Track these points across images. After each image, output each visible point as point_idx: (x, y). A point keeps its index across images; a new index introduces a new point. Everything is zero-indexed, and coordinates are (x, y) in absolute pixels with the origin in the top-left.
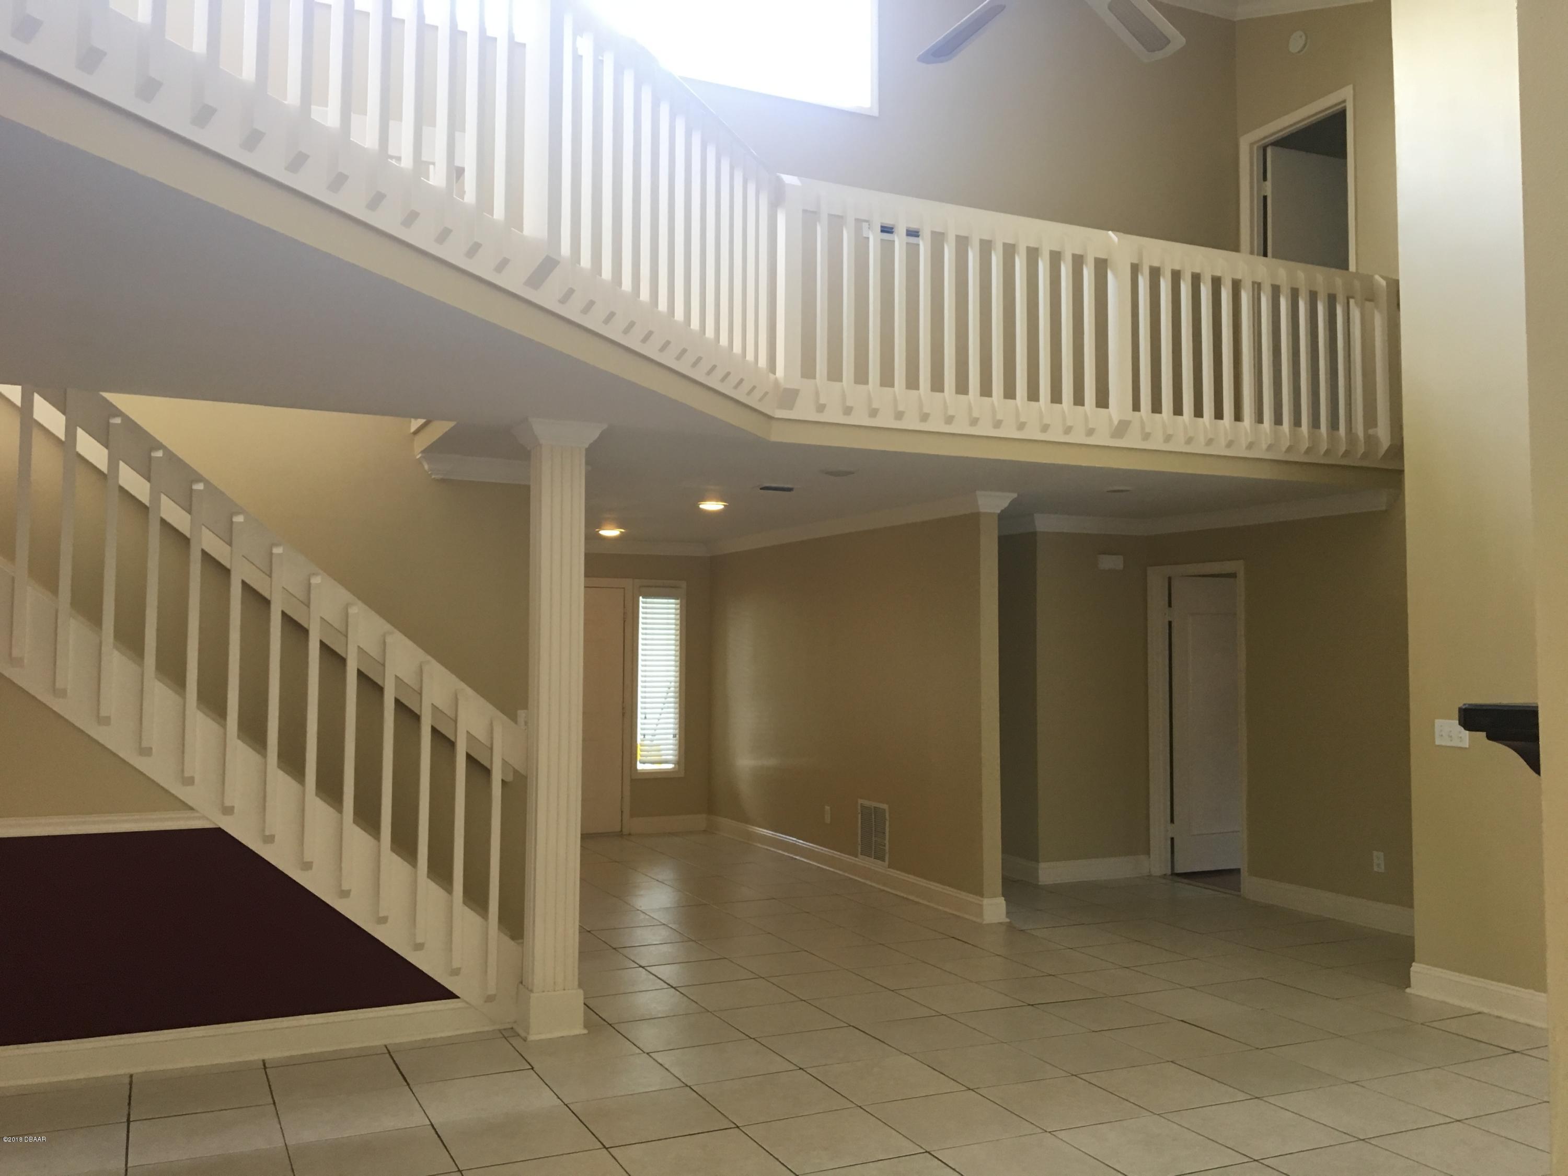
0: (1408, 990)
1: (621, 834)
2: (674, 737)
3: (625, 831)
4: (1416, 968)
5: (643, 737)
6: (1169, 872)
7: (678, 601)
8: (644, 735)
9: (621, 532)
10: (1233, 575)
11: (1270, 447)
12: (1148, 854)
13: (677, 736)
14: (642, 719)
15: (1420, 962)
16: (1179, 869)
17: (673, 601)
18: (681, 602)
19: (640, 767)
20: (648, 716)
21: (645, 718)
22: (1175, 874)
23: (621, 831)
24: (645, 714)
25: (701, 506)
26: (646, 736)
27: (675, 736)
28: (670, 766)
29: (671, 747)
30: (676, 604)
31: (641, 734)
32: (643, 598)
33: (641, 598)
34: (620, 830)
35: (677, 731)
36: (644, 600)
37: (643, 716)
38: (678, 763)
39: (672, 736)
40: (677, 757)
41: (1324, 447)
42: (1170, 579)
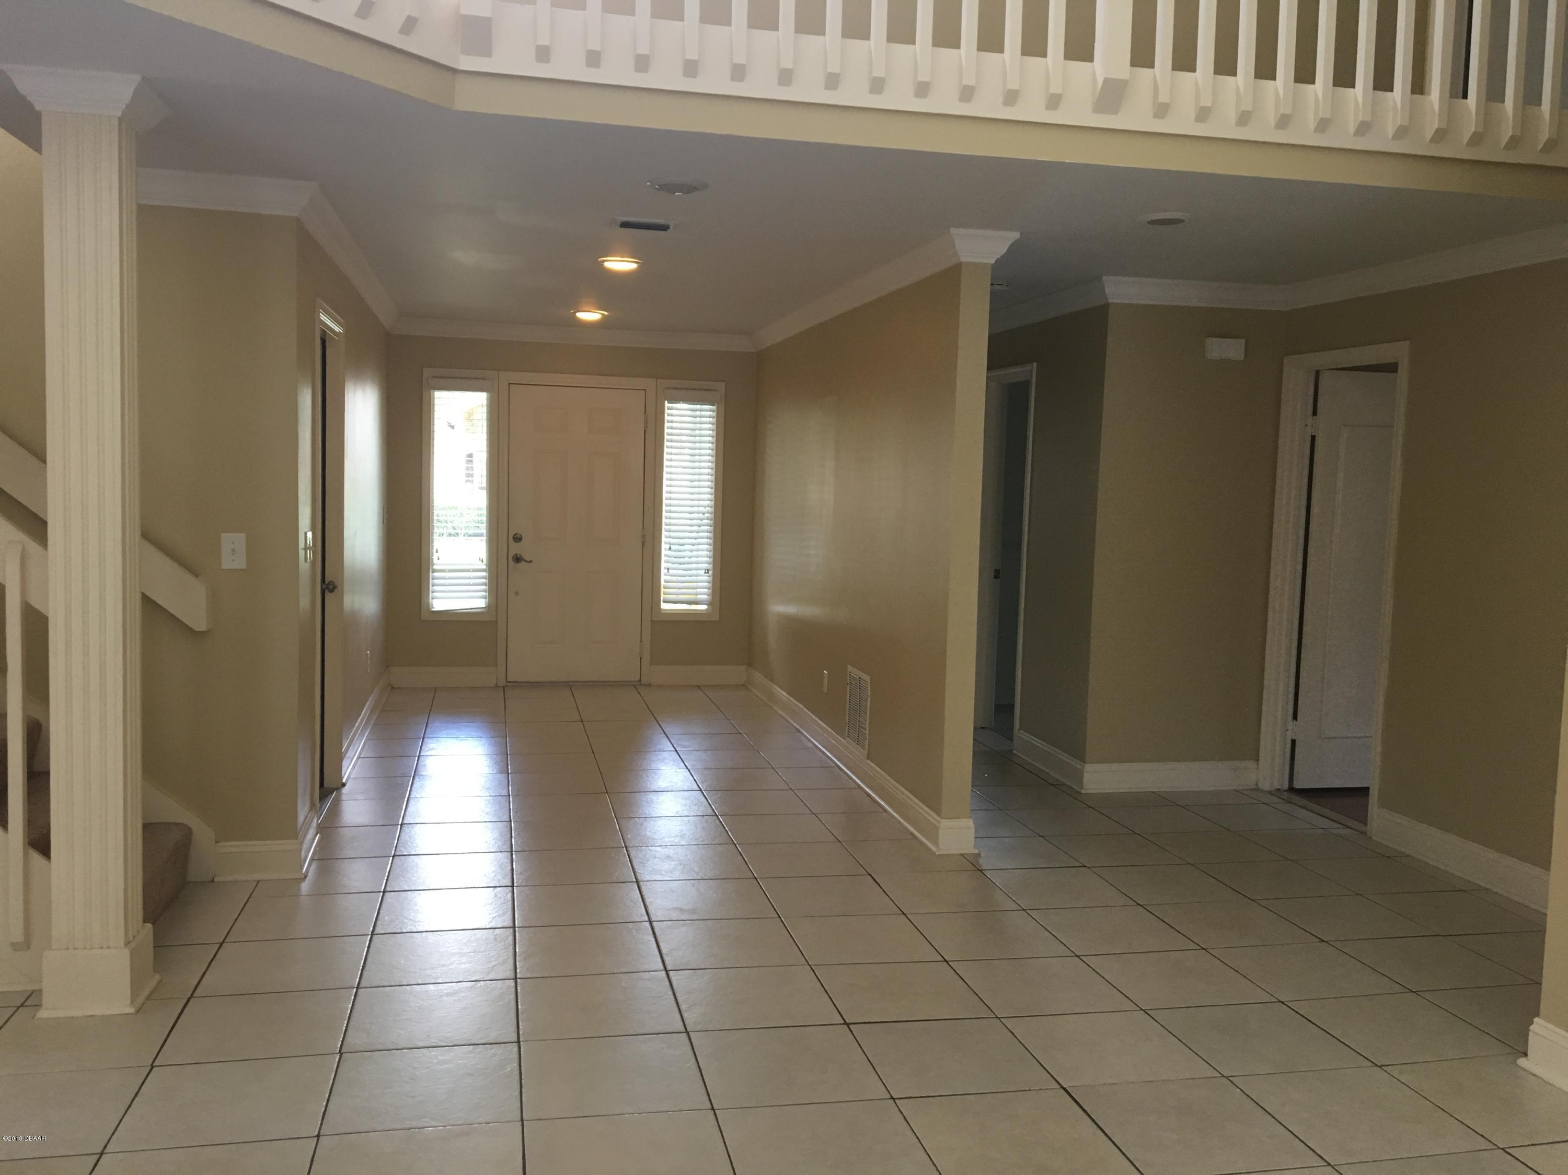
0: (1522, 1062)
1: (638, 685)
2: (705, 573)
3: (644, 681)
4: (1539, 1026)
5: (667, 571)
6: (1286, 787)
7: (714, 408)
8: (668, 569)
9: (603, 315)
10: (1392, 368)
11: (1401, 132)
12: (1257, 760)
13: (711, 572)
14: (665, 549)
15: (1546, 1019)
16: (1298, 785)
17: (708, 407)
18: (717, 408)
19: (664, 606)
20: (673, 547)
21: (670, 549)
22: (1291, 789)
23: (640, 680)
24: (670, 544)
25: (607, 265)
26: (670, 571)
27: (707, 571)
28: (704, 607)
29: (706, 584)
30: (713, 411)
31: (665, 568)
32: (668, 403)
33: (667, 404)
34: (638, 679)
35: (710, 566)
36: (670, 405)
37: (668, 546)
38: (710, 604)
39: (704, 571)
40: (710, 597)
41: (1507, 130)
42: (1317, 373)
